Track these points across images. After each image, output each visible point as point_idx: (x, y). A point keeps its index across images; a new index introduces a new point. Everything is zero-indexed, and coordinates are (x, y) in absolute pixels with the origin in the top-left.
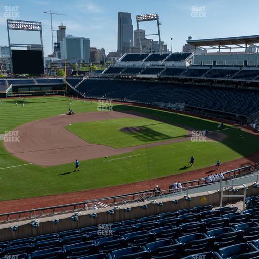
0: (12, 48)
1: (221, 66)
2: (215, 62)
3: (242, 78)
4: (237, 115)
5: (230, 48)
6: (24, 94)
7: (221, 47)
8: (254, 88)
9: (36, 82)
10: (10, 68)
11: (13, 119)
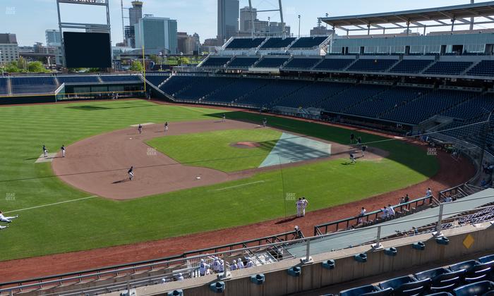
0: (64, 30)
1: (371, 54)
2: (362, 48)
3: (404, 71)
4: (399, 124)
5: (384, 29)
6: (83, 98)
7: (371, 27)
8: (421, 86)
9: (100, 79)
10: (61, 62)
11: (68, 132)
